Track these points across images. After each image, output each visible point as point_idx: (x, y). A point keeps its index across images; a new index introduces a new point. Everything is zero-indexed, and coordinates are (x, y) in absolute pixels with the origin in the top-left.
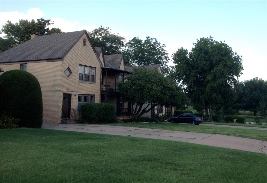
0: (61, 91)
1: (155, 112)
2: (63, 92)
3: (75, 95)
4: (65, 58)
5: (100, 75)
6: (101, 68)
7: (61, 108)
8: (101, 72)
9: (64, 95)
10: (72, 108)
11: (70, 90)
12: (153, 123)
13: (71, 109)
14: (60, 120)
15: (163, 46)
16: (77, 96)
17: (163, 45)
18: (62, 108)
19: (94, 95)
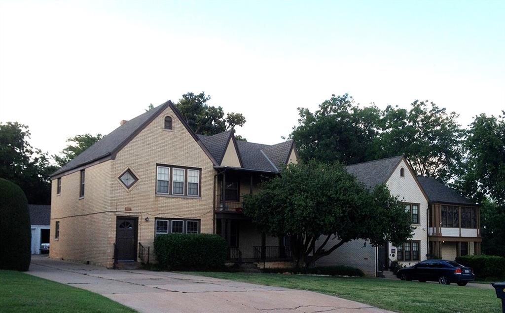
0: (112, 212)
1: (391, 257)
2: (117, 213)
3: (147, 220)
4: (118, 155)
5: (212, 182)
6: (215, 168)
7: (113, 241)
8: (215, 177)
9: (119, 218)
10: (140, 243)
11: (133, 210)
12: (345, 278)
13: (138, 245)
14: (110, 262)
15: (452, 115)
16: (152, 220)
17: (452, 113)
18: (115, 241)
19: (199, 220)
